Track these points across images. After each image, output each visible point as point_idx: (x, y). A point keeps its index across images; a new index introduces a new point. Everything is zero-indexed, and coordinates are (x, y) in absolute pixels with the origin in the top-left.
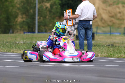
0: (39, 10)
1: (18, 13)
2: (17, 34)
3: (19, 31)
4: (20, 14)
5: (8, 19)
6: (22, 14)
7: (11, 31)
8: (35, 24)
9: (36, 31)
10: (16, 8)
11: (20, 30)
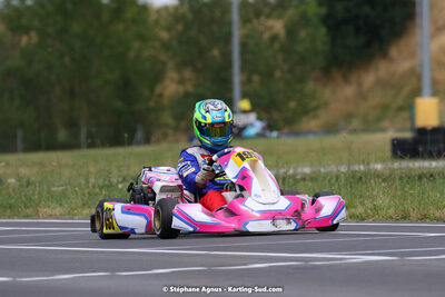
0: (243, 45)
1: (164, 64)
2: (164, 146)
3: (170, 132)
4: (170, 64)
5: (126, 88)
6: (179, 67)
7: (140, 135)
10: (157, 44)
11: (176, 129)
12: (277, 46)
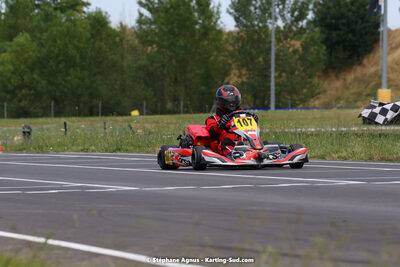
0: (277, 55)
1: (230, 65)
4: (234, 66)
5: (208, 79)
6: (239, 68)
8: (269, 88)
9: (272, 105)
10: (226, 53)
12: (297, 56)
